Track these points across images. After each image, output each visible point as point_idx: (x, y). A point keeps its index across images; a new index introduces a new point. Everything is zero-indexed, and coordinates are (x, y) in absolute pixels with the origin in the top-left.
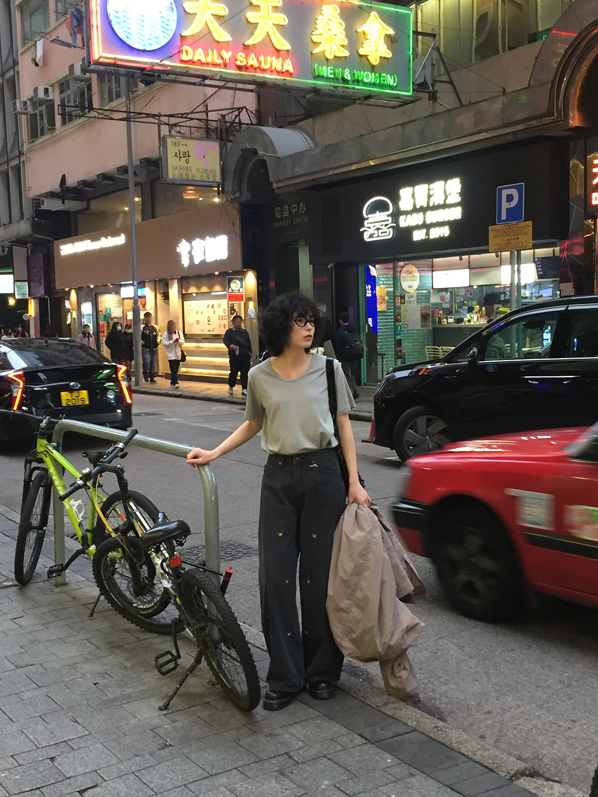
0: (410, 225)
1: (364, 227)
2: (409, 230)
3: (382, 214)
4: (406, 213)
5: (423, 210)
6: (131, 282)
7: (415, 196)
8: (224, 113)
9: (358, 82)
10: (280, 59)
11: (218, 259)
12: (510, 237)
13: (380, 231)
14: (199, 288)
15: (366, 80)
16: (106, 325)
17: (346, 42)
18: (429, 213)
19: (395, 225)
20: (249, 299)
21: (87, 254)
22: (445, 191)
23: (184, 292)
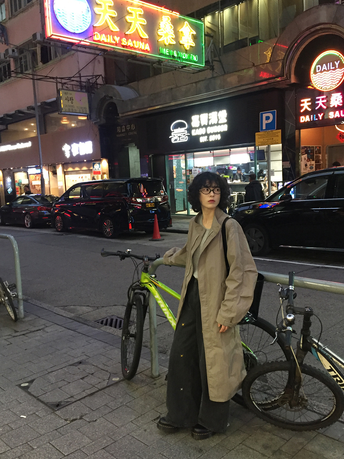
0: (198, 134)
1: (171, 135)
2: (198, 137)
3: (181, 129)
4: (196, 128)
5: (206, 127)
6: (35, 166)
7: (201, 120)
8: (89, 78)
9: (179, 58)
10: (144, 43)
11: (87, 153)
12: (268, 138)
13: (181, 138)
14: (74, 168)
15: (184, 57)
16: (19, 188)
17: (174, 37)
18: (209, 128)
19: (189, 134)
20: (104, 173)
21: (8, 152)
22: (218, 117)
23: (65, 171)
